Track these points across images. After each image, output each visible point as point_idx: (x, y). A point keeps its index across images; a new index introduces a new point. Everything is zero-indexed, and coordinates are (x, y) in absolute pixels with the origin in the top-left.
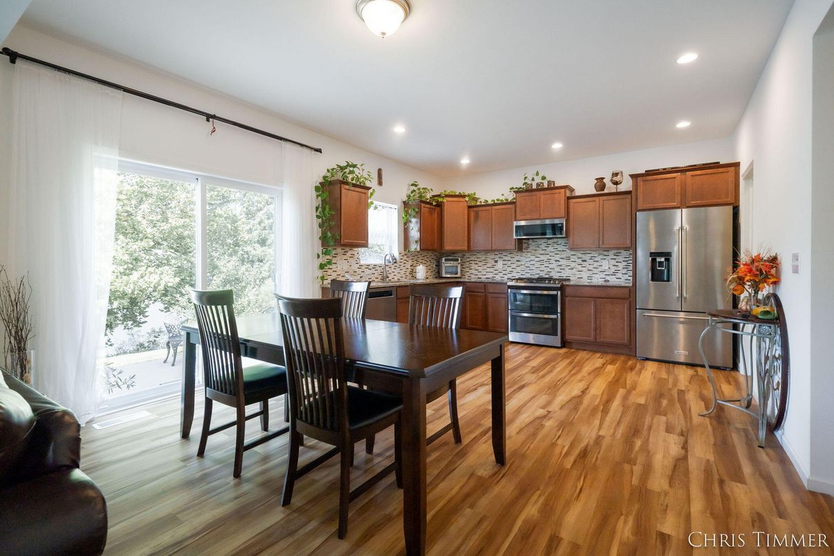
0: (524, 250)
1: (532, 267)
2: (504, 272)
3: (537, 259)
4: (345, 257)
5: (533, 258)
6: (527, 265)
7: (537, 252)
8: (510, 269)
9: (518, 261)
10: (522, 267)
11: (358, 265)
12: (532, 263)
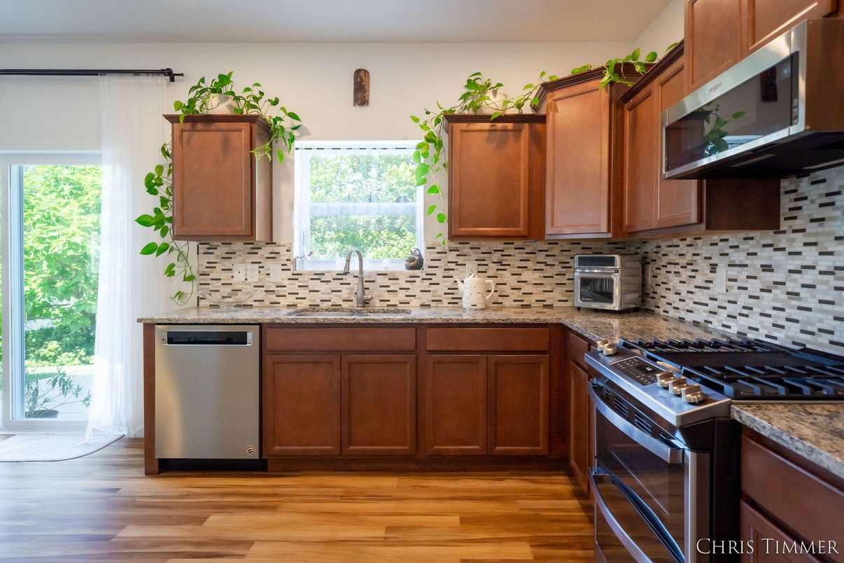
0: (784, 225)
1: (808, 298)
2: (731, 309)
3: (825, 263)
4: (255, 258)
5: (810, 256)
6: (790, 287)
7: (828, 227)
8: (743, 299)
9: (767, 268)
10: (778, 292)
11: (289, 274)
12: (809, 276)
